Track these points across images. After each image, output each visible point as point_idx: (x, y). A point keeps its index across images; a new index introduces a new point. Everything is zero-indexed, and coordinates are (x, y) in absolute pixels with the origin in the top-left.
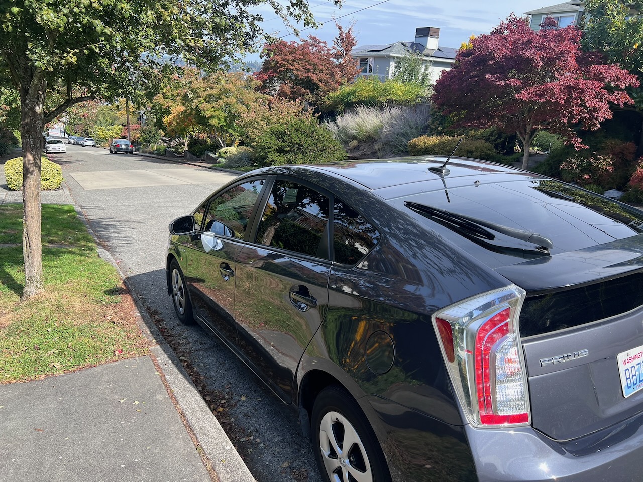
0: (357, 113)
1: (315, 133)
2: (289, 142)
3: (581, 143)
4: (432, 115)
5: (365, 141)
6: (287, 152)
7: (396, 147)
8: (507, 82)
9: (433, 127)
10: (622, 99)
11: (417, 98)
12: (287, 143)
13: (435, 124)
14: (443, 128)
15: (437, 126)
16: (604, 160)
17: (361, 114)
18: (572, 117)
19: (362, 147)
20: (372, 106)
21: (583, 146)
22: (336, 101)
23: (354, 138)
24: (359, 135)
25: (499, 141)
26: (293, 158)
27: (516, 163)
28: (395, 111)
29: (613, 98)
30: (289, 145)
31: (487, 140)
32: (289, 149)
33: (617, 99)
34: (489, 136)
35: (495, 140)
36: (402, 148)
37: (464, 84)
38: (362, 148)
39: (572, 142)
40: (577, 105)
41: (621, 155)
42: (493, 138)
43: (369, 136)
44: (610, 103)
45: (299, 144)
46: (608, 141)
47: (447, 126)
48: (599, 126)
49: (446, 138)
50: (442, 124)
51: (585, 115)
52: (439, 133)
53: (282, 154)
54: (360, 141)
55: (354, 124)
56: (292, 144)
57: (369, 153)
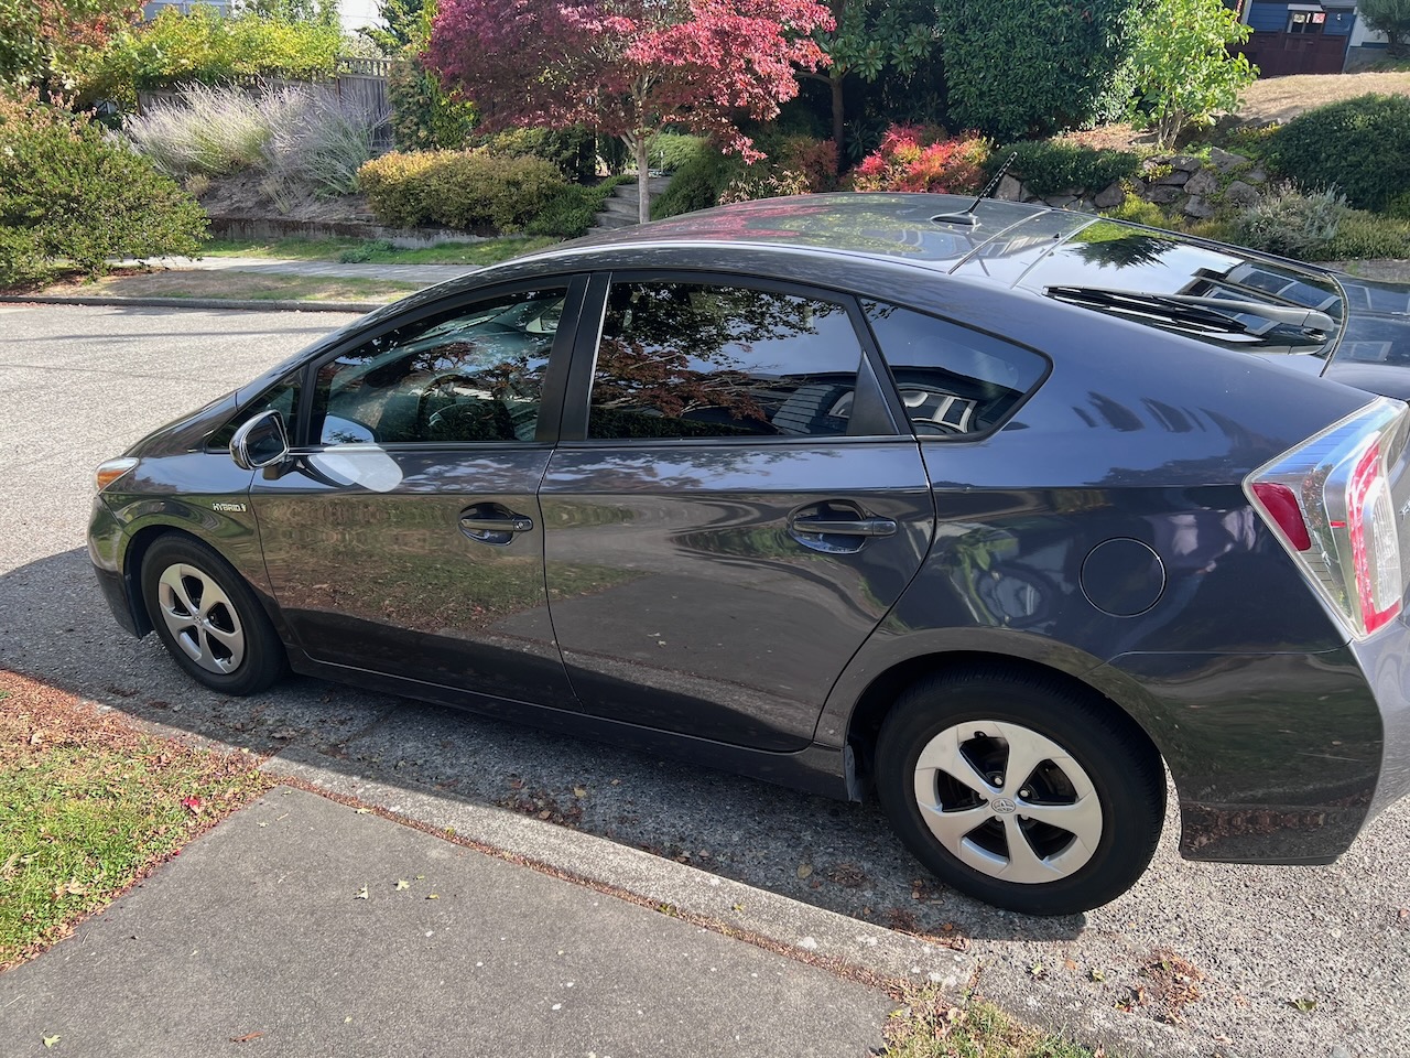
0: (186, 106)
1: (106, 166)
2: (37, 194)
3: (751, 148)
4: (395, 102)
5: (227, 176)
6: (37, 220)
7: (320, 184)
8: (605, 23)
9: (406, 131)
10: (811, 54)
11: (338, 61)
12: (31, 198)
13: (407, 123)
14: (431, 132)
15: (415, 128)
16: (794, 179)
17: (198, 107)
18: (735, 95)
19: (223, 190)
20: (224, 84)
21: (755, 153)
22: (112, 73)
23: (195, 168)
24: (207, 161)
25: (566, 154)
26: (58, 236)
27: (612, 199)
28: (293, 98)
29: (795, 55)
30: (38, 203)
31: (541, 154)
32: (39, 212)
33: (803, 56)
34: (541, 144)
35: (557, 153)
36: (337, 187)
37: (507, 28)
38: (223, 192)
39: (738, 148)
40: (740, 70)
41: (817, 168)
42: (552, 149)
43: (235, 163)
44: (794, 64)
45: (66, 196)
46: (792, 141)
47: (439, 128)
48: (778, 110)
49: (447, 156)
50: (426, 123)
51: (756, 91)
52: (425, 146)
53: (22, 229)
54: (212, 176)
55: (186, 134)
56: (46, 199)
57: (250, 204)
